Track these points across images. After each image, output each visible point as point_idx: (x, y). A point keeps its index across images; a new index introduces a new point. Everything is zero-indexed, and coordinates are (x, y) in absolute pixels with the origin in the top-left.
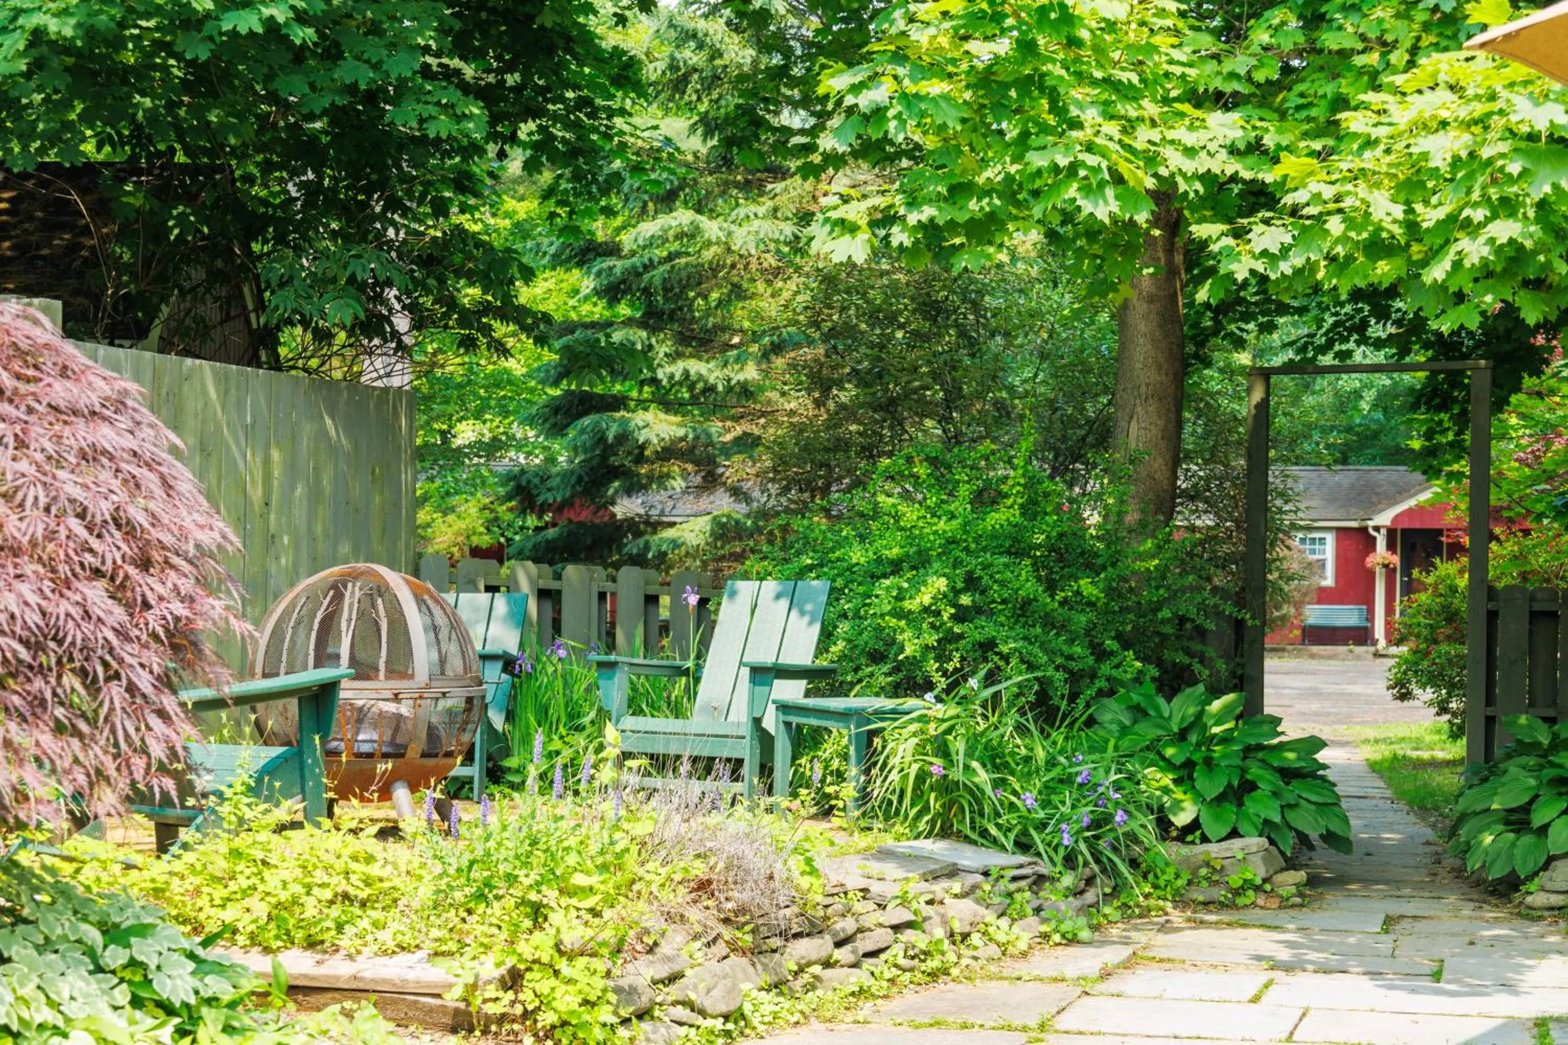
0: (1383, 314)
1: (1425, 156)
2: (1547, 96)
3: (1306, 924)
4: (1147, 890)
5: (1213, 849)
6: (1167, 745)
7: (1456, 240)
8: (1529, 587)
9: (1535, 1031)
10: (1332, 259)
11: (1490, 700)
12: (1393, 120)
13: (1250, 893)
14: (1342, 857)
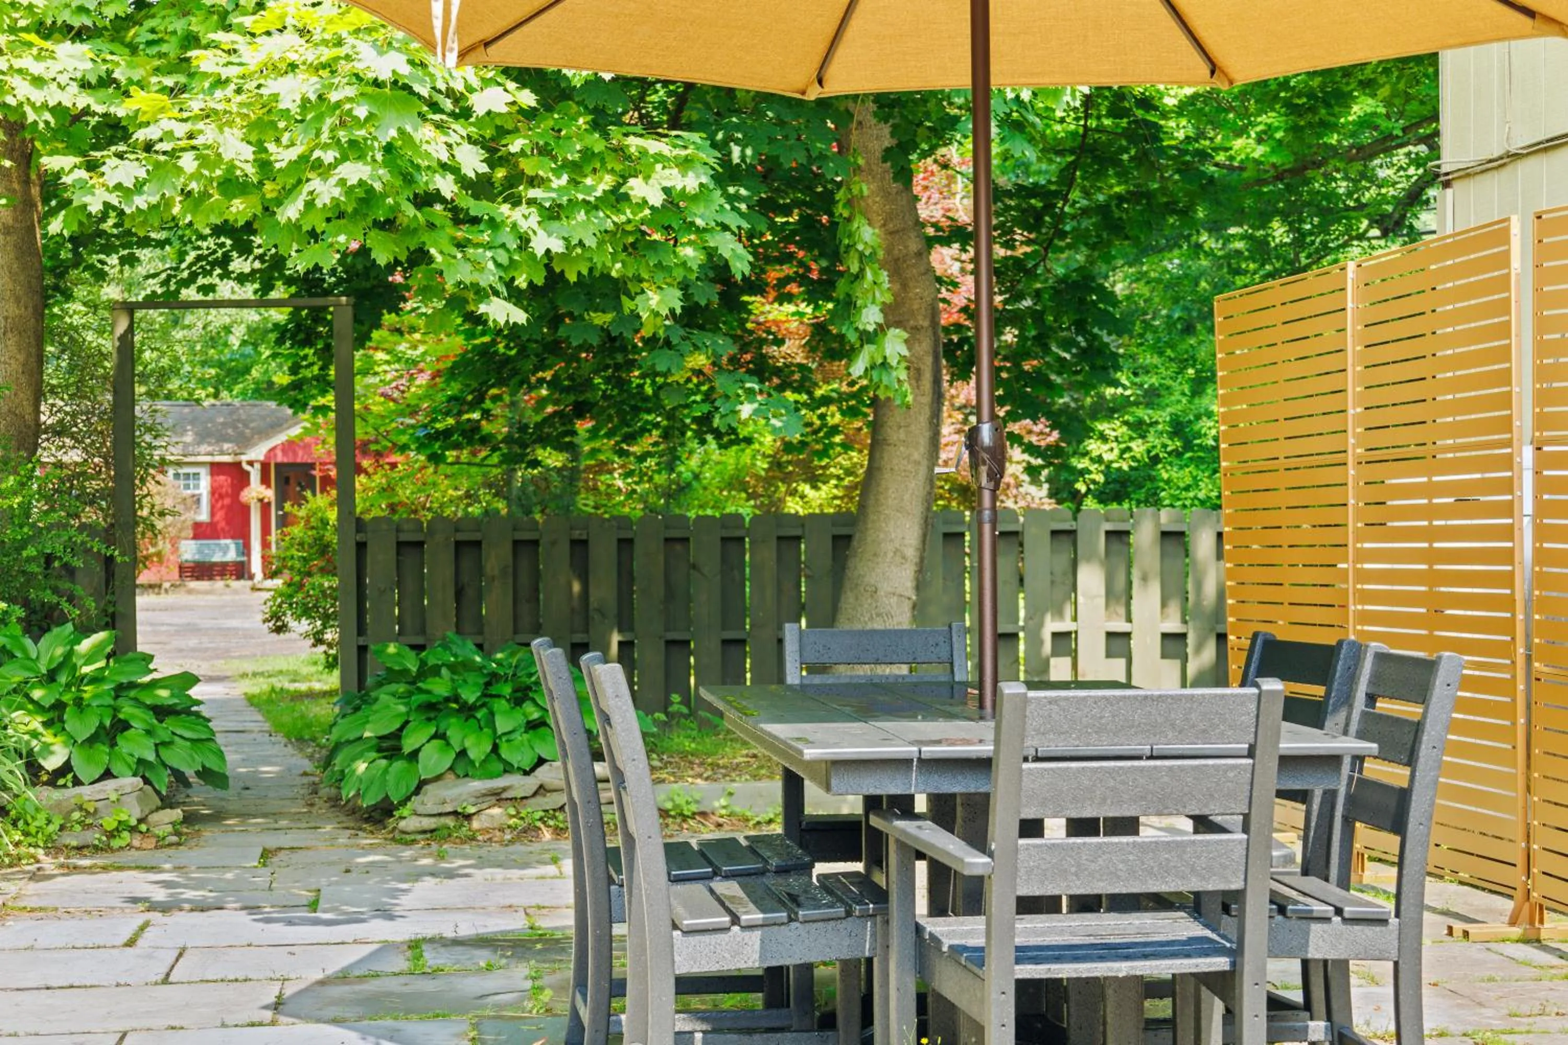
0: (245, 249)
1: (275, 97)
2: (390, 44)
3: (183, 862)
4: (17, 838)
5: (86, 792)
6: (33, 687)
7: (308, 180)
8: (396, 517)
9: (409, 953)
10: (187, 194)
11: (361, 629)
12: (243, 60)
13: (126, 834)
14: (220, 793)
